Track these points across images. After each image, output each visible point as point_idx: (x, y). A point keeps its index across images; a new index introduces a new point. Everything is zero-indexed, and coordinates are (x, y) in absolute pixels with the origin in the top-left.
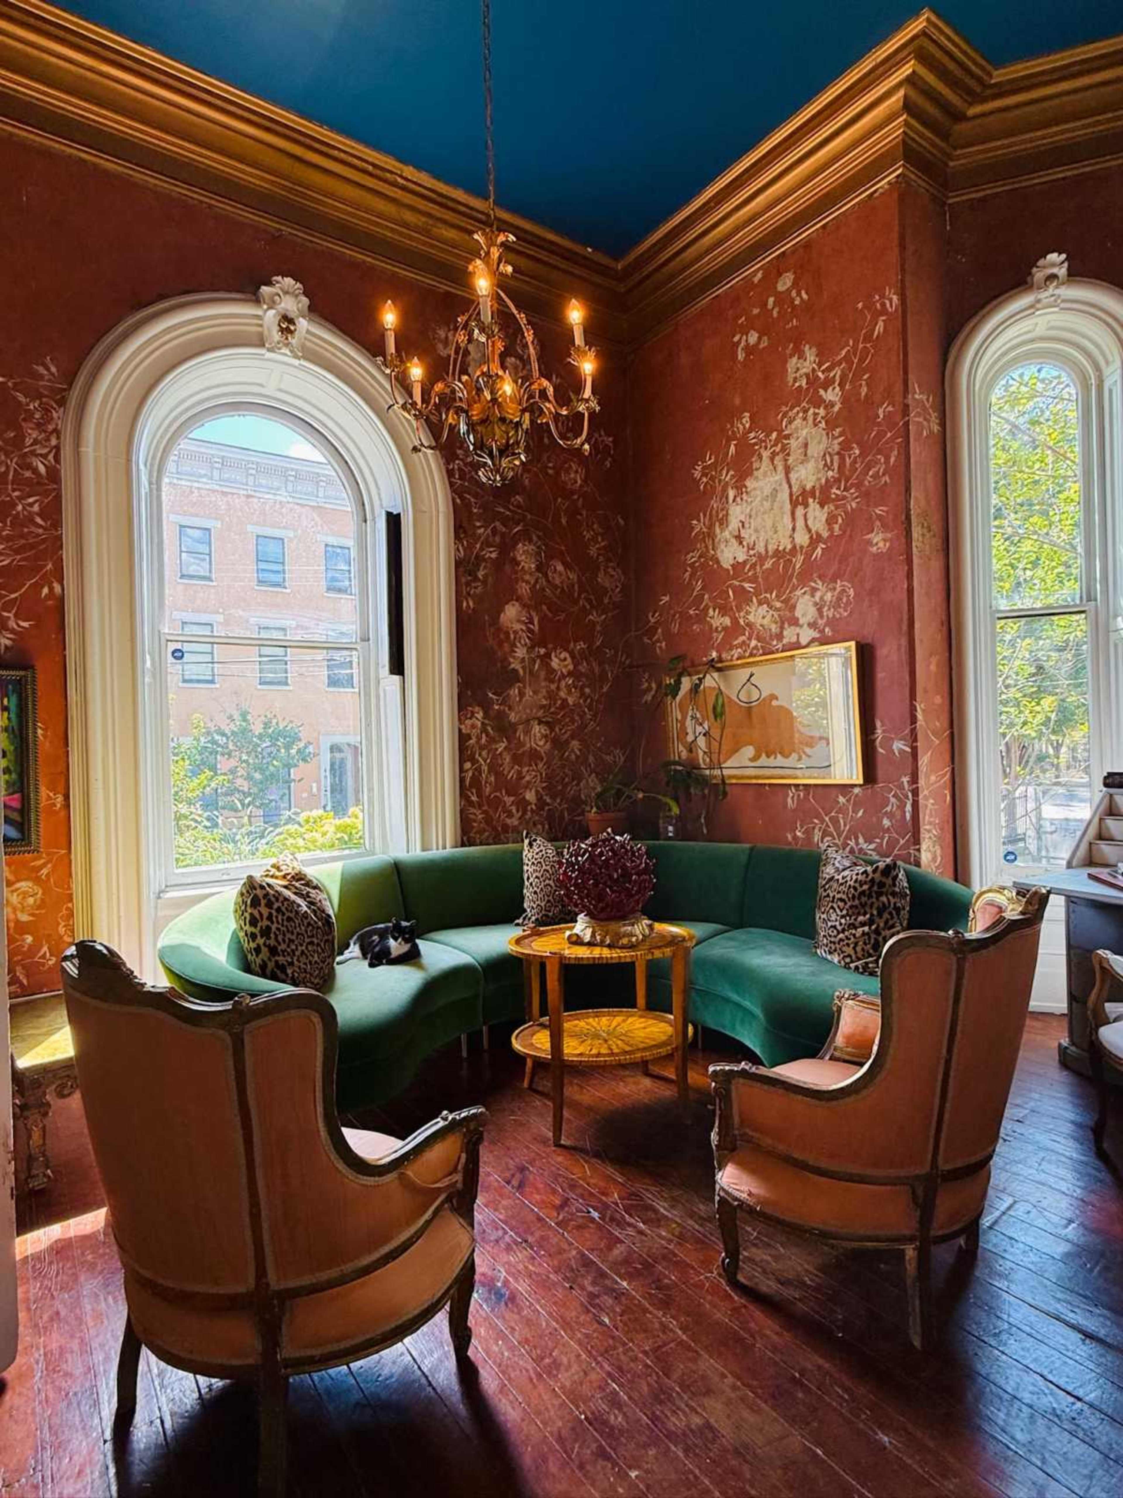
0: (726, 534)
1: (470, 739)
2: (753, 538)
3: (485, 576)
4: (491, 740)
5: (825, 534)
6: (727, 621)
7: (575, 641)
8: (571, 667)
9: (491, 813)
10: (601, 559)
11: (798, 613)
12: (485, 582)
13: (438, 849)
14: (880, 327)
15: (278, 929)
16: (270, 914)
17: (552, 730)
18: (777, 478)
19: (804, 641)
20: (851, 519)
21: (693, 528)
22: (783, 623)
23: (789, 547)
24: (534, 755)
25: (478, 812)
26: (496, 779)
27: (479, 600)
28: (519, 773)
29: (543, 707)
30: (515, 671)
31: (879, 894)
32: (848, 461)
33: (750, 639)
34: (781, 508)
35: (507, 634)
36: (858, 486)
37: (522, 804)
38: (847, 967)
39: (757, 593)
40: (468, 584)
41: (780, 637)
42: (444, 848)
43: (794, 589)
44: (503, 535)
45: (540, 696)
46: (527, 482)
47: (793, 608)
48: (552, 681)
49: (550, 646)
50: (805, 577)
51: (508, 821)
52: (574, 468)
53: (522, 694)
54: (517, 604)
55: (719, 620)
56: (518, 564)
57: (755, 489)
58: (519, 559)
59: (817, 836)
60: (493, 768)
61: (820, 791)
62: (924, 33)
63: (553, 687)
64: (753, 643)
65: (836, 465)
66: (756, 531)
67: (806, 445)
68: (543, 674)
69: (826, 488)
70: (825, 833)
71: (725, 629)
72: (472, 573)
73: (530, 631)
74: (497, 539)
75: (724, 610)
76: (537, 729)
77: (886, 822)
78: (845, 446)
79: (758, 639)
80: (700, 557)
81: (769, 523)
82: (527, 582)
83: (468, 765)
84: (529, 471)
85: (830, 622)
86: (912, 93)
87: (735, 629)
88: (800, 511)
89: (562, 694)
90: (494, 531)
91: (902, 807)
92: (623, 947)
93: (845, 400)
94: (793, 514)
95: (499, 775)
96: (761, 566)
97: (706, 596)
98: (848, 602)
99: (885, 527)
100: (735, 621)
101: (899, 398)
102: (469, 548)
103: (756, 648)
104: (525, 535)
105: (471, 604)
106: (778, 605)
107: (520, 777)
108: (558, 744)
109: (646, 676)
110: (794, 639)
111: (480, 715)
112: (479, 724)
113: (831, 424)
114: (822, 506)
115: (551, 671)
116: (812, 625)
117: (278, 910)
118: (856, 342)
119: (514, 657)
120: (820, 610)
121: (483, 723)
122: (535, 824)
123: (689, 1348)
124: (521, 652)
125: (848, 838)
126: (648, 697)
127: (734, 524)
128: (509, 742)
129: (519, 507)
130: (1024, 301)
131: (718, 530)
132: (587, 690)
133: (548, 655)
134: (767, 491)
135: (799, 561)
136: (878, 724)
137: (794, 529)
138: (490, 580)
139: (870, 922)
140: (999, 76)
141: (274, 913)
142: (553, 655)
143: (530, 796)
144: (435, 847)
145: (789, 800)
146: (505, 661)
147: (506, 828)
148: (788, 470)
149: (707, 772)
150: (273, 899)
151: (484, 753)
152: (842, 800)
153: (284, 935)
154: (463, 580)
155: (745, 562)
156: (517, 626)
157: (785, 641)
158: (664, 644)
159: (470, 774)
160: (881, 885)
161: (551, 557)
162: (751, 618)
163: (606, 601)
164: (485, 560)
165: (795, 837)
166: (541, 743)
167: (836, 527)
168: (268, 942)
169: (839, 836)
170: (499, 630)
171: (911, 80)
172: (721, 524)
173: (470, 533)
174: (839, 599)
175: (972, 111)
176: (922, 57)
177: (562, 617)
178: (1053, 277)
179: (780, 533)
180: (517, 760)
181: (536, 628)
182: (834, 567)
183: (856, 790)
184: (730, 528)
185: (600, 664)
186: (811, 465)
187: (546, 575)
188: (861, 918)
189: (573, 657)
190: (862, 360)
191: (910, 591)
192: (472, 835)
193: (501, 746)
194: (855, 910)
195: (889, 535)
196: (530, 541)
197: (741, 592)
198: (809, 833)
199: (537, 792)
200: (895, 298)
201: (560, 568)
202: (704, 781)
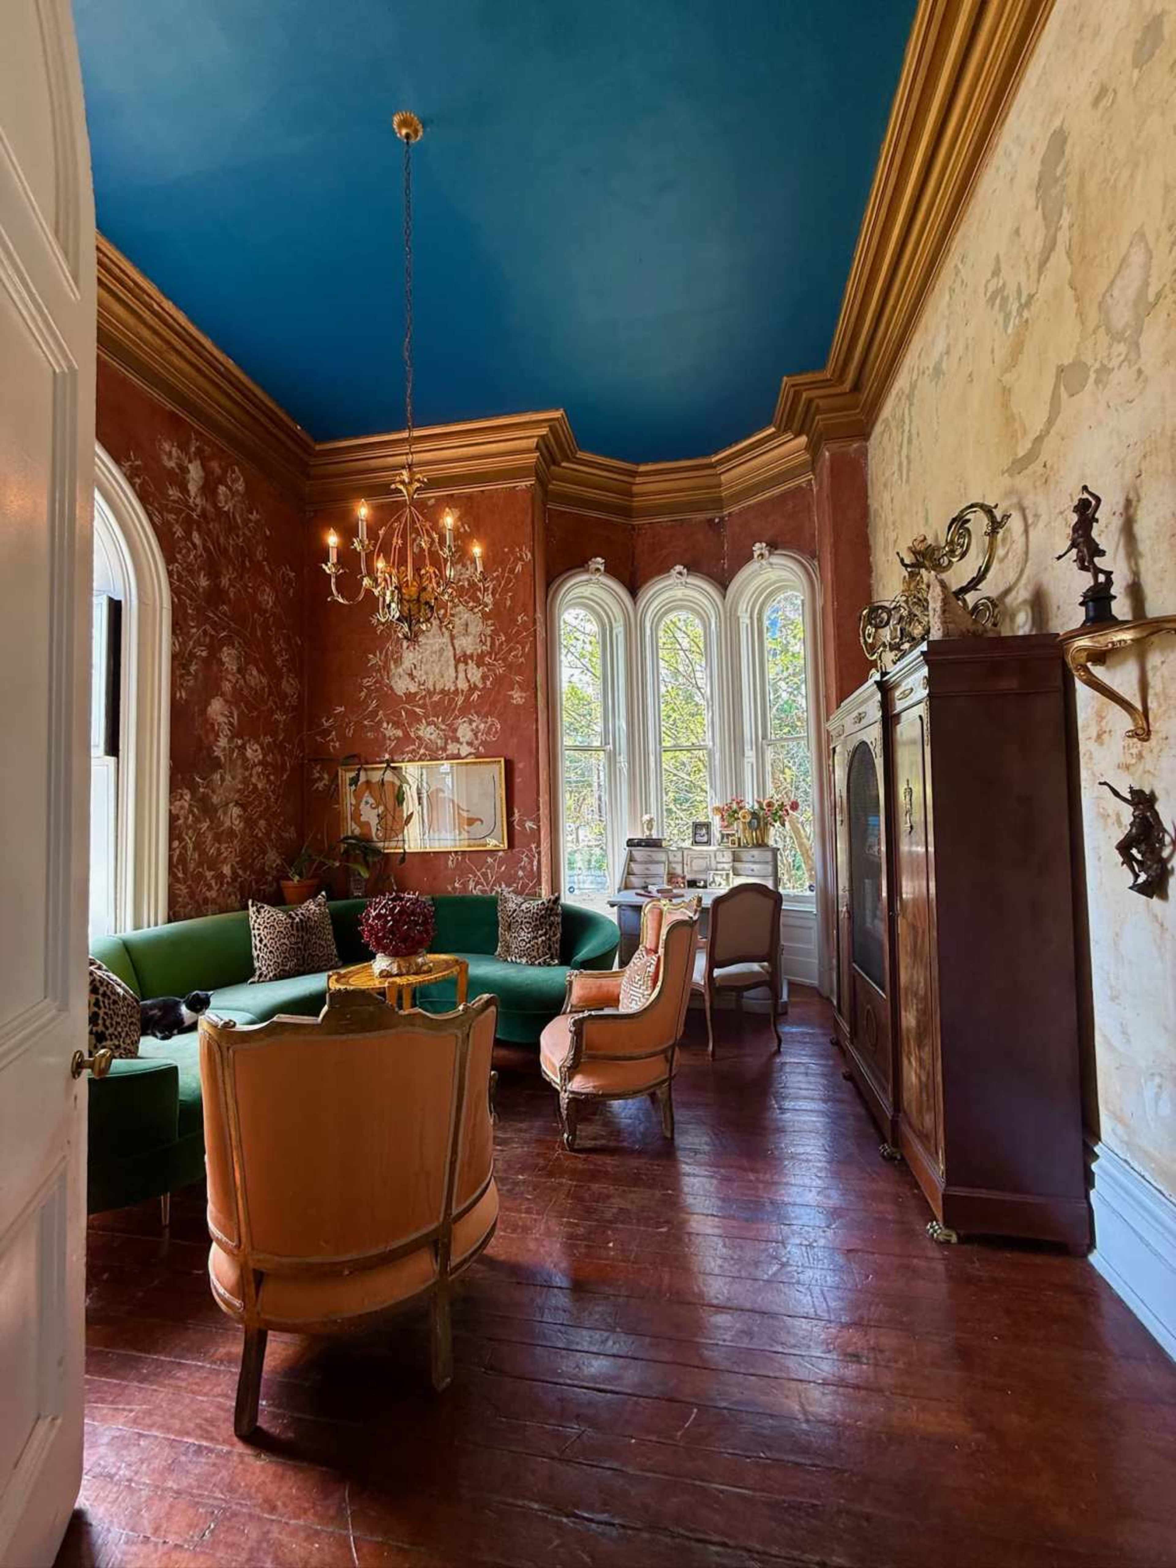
0: (400, 670)
1: (179, 819)
2: (424, 678)
3: (196, 671)
4: (197, 820)
5: (480, 686)
6: (400, 733)
7: (265, 735)
8: (261, 757)
9: (194, 886)
10: (285, 669)
11: (459, 734)
12: (196, 677)
13: (149, 926)
14: (519, 568)
15: (106, 1013)
16: (97, 1000)
17: (245, 810)
18: (444, 640)
19: (463, 754)
20: (499, 680)
21: (369, 661)
22: (447, 740)
23: (453, 688)
24: (231, 833)
25: (183, 887)
26: (199, 856)
27: (191, 691)
28: (219, 849)
29: (239, 791)
30: (217, 758)
31: (550, 915)
32: (497, 643)
33: (419, 748)
34: (447, 661)
35: (213, 725)
36: (504, 660)
37: (220, 877)
38: (533, 964)
39: (426, 716)
40: (182, 676)
41: (444, 749)
42: (156, 924)
43: (456, 718)
44: (212, 636)
45: (237, 781)
46: (232, 595)
47: (455, 730)
48: (247, 769)
49: (246, 738)
50: (464, 711)
51: (208, 894)
52: (267, 590)
53: (223, 779)
54: (221, 699)
55: (391, 731)
56: (223, 664)
57: (426, 644)
58: (224, 659)
59: (471, 885)
60: (197, 846)
61: (474, 855)
62: (557, 419)
63: (247, 774)
64: (422, 751)
65: (488, 644)
66: (426, 673)
67: (467, 625)
68: (239, 762)
69: (481, 656)
70: (477, 883)
71: (397, 738)
72: (185, 667)
73: (231, 724)
74: (208, 640)
75: (397, 725)
76: (236, 811)
77: (521, 873)
78: (495, 633)
79: (426, 748)
80: (376, 682)
81: (437, 670)
82: (230, 681)
83: (176, 844)
84: (234, 587)
85: (483, 743)
86: (541, 443)
87: (407, 738)
88: (461, 666)
89: (254, 780)
90: (205, 632)
91: (531, 863)
92: (425, 972)
93: (495, 604)
94: (456, 667)
95: (203, 853)
96: (430, 698)
97: (381, 712)
98: (496, 732)
99: (522, 689)
100: (407, 735)
101: (531, 614)
102: (183, 644)
103: (424, 754)
104: (229, 641)
105: (184, 695)
106: (443, 727)
107: (219, 853)
108: (250, 823)
109: (318, 768)
110: (456, 752)
111: (188, 797)
112: (186, 805)
113: (485, 616)
114: (478, 667)
115: (245, 759)
116: (470, 744)
117: (104, 995)
118: (503, 571)
119: (218, 747)
120: (476, 735)
121: (190, 805)
122: (230, 895)
123: (581, 1186)
124: (223, 742)
125: (494, 885)
126: (320, 785)
127: (407, 664)
128: (212, 822)
129: (225, 614)
130: (585, 577)
131: (393, 666)
132: (272, 777)
133: (243, 747)
134: (436, 647)
135: (460, 700)
136: (516, 811)
137: (457, 678)
138: (200, 675)
139: (545, 934)
140: (580, 455)
141: (101, 998)
142: (248, 746)
143: (226, 870)
144: (146, 925)
145: (450, 863)
146: (210, 750)
147: (206, 901)
148: (452, 638)
149: (381, 845)
150: (98, 984)
151: (190, 832)
152: (489, 860)
153: (112, 1019)
154: (178, 673)
155: (416, 694)
156: (222, 719)
157: (449, 752)
158: (337, 744)
159: (178, 852)
160: (552, 909)
161: (247, 664)
162: (421, 733)
163: (287, 704)
164: (196, 657)
165: (454, 888)
166: (237, 822)
167: (488, 683)
168: (95, 1029)
169: (488, 884)
170: (206, 720)
171: (542, 437)
172: (396, 662)
173: (185, 630)
174: (490, 728)
175: (564, 464)
176: (551, 428)
177: (255, 714)
178: (598, 570)
179: (446, 678)
180: (217, 838)
181: (235, 722)
182: (486, 709)
183: (501, 854)
184: (404, 666)
185: (282, 756)
186: (470, 639)
187: (244, 677)
188: (540, 932)
189: (262, 748)
190: (507, 583)
191: (537, 730)
192: (177, 909)
193: (205, 826)
194: (536, 928)
195: (524, 695)
196: (233, 647)
197: (412, 714)
198: (465, 885)
199: (232, 866)
200: (529, 555)
201: (255, 672)
202: (377, 852)
